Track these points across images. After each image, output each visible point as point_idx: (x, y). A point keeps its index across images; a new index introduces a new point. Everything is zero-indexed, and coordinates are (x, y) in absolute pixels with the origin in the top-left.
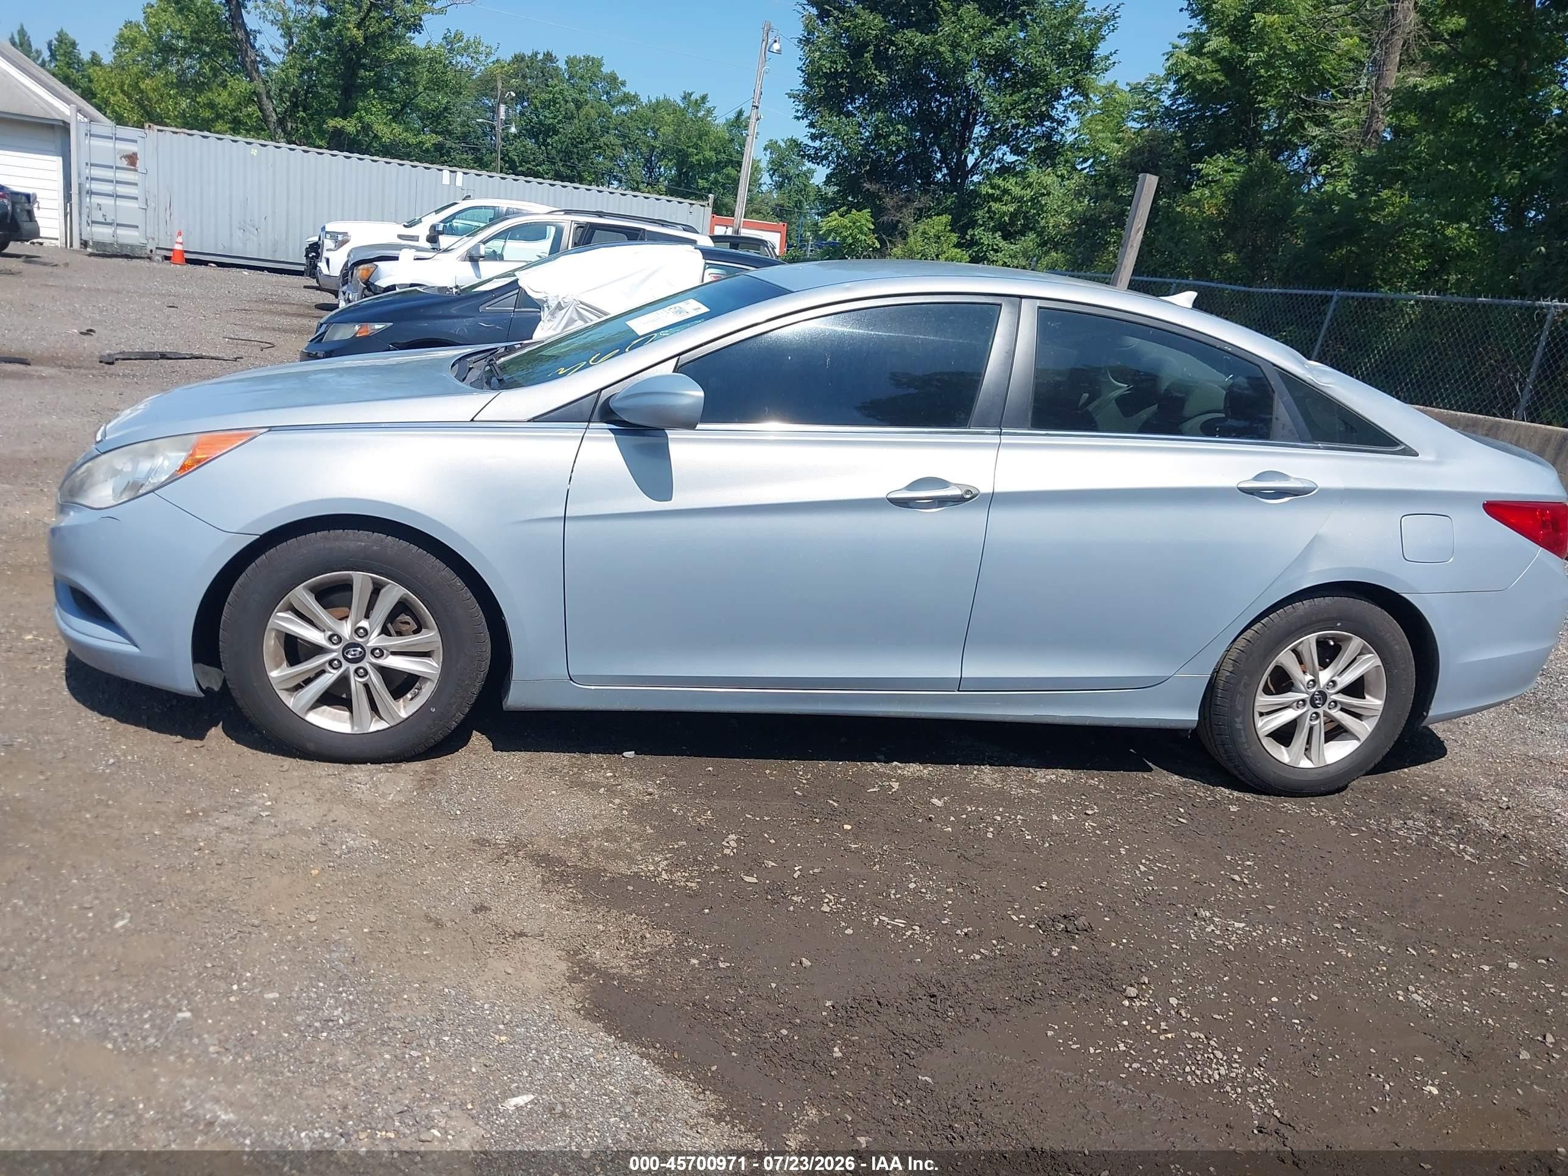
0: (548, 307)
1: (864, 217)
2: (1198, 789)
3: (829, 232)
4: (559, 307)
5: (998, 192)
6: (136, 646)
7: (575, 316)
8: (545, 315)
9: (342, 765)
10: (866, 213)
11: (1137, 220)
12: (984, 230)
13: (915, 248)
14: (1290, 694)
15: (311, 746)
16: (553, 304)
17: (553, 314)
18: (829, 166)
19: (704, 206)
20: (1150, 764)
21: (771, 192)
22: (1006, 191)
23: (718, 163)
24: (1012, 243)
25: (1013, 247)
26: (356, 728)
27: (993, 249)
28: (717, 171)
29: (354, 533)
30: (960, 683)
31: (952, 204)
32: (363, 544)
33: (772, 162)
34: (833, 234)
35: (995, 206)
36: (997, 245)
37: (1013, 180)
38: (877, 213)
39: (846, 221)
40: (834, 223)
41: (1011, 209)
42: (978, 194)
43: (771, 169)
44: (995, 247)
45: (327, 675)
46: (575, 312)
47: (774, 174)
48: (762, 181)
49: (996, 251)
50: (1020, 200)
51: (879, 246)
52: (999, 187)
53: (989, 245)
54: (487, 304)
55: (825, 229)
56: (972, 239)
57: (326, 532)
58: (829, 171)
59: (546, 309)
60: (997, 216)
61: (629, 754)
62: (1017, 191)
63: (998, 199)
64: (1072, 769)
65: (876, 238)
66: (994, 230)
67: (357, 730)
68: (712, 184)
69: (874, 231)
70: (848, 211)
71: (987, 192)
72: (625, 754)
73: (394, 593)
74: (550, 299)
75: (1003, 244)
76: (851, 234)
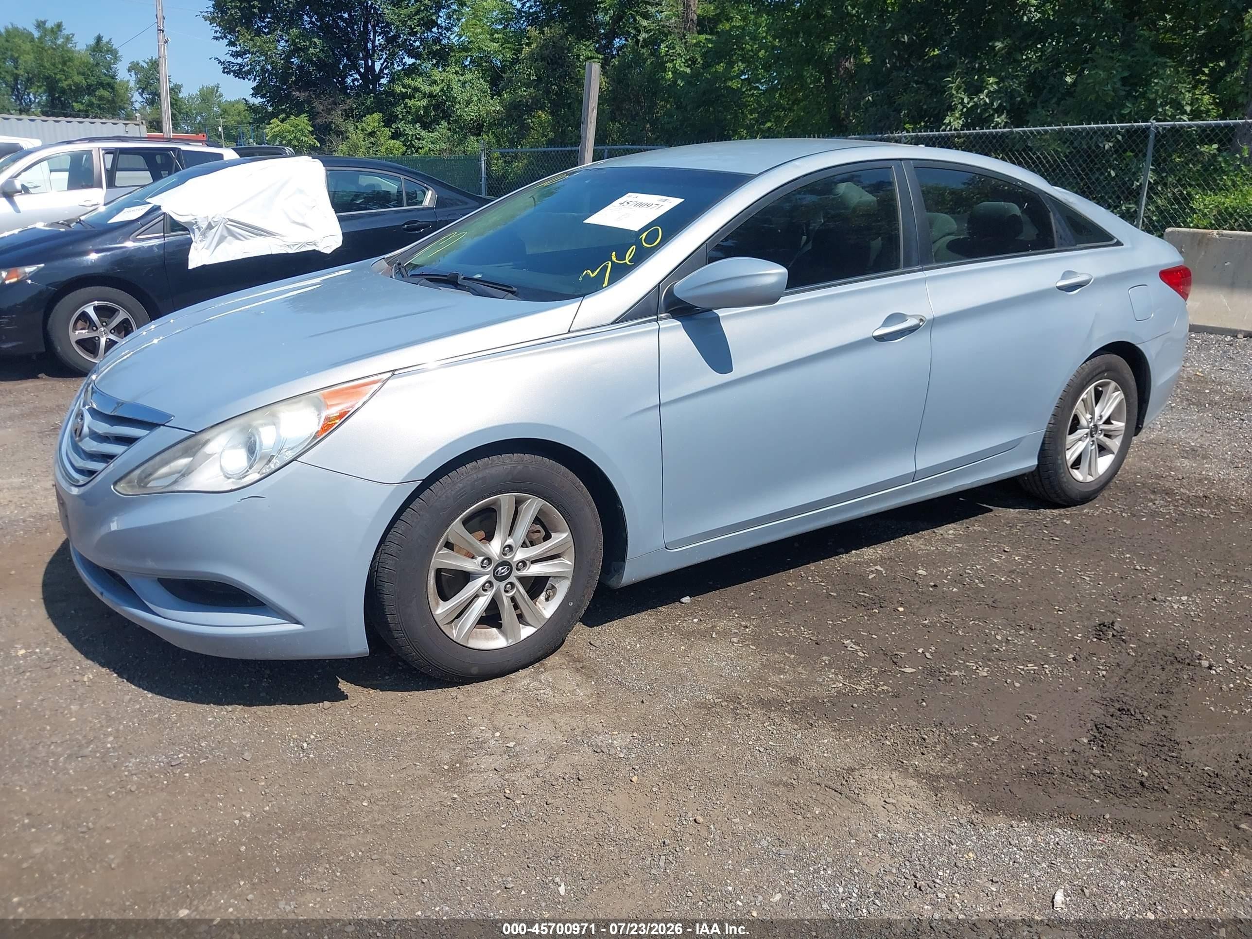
0: (199, 228)
1: (303, 121)
2: (1030, 515)
3: (275, 137)
4: (210, 227)
5: (410, 90)
6: (298, 623)
7: (225, 233)
8: (196, 237)
9: (499, 679)
10: (304, 118)
11: (591, 101)
12: (405, 123)
13: (359, 144)
14: (1079, 431)
15: (475, 670)
16: (204, 226)
17: (204, 234)
18: (255, 80)
19: (138, 125)
20: (985, 505)
21: (144, 108)
22: (416, 89)
23: (89, 86)
24: (429, 132)
25: (431, 135)
26: (510, 641)
27: (417, 138)
28: (89, 94)
29: (498, 458)
30: (914, 476)
31: (372, 103)
32: (509, 466)
33: (139, 81)
34: (279, 139)
35: (411, 103)
36: (419, 134)
37: (420, 80)
38: (313, 116)
39: (286, 126)
40: (277, 129)
41: (425, 102)
42: (392, 93)
43: (140, 88)
44: (418, 136)
45: (481, 598)
46: (224, 229)
47: (143, 92)
48: (133, 99)
49: (419, 139)
50: (431, 95)
51: (319, 145)
52: (409, 86)
53: (412, 135)
54: (137, 233)
55: (270, 135)
56: (396, 131)
57: (474, 463)
58: (255, 84)
59: (196, 231)
60: (413, 110)
61: (686, 600)
62: (426, 88)
63: (411, 97)
64: (953, 522)
65: (315, 138)
66: (413, 122)
67: (511, 642)
68: (88, 106)
69: (312, 133)
70: (288, 117)
71: (401, 91)
72: (683, 600)
73: (533, 506)
74: (199, 220)
75: (423, 133)
76: (295, 137)
